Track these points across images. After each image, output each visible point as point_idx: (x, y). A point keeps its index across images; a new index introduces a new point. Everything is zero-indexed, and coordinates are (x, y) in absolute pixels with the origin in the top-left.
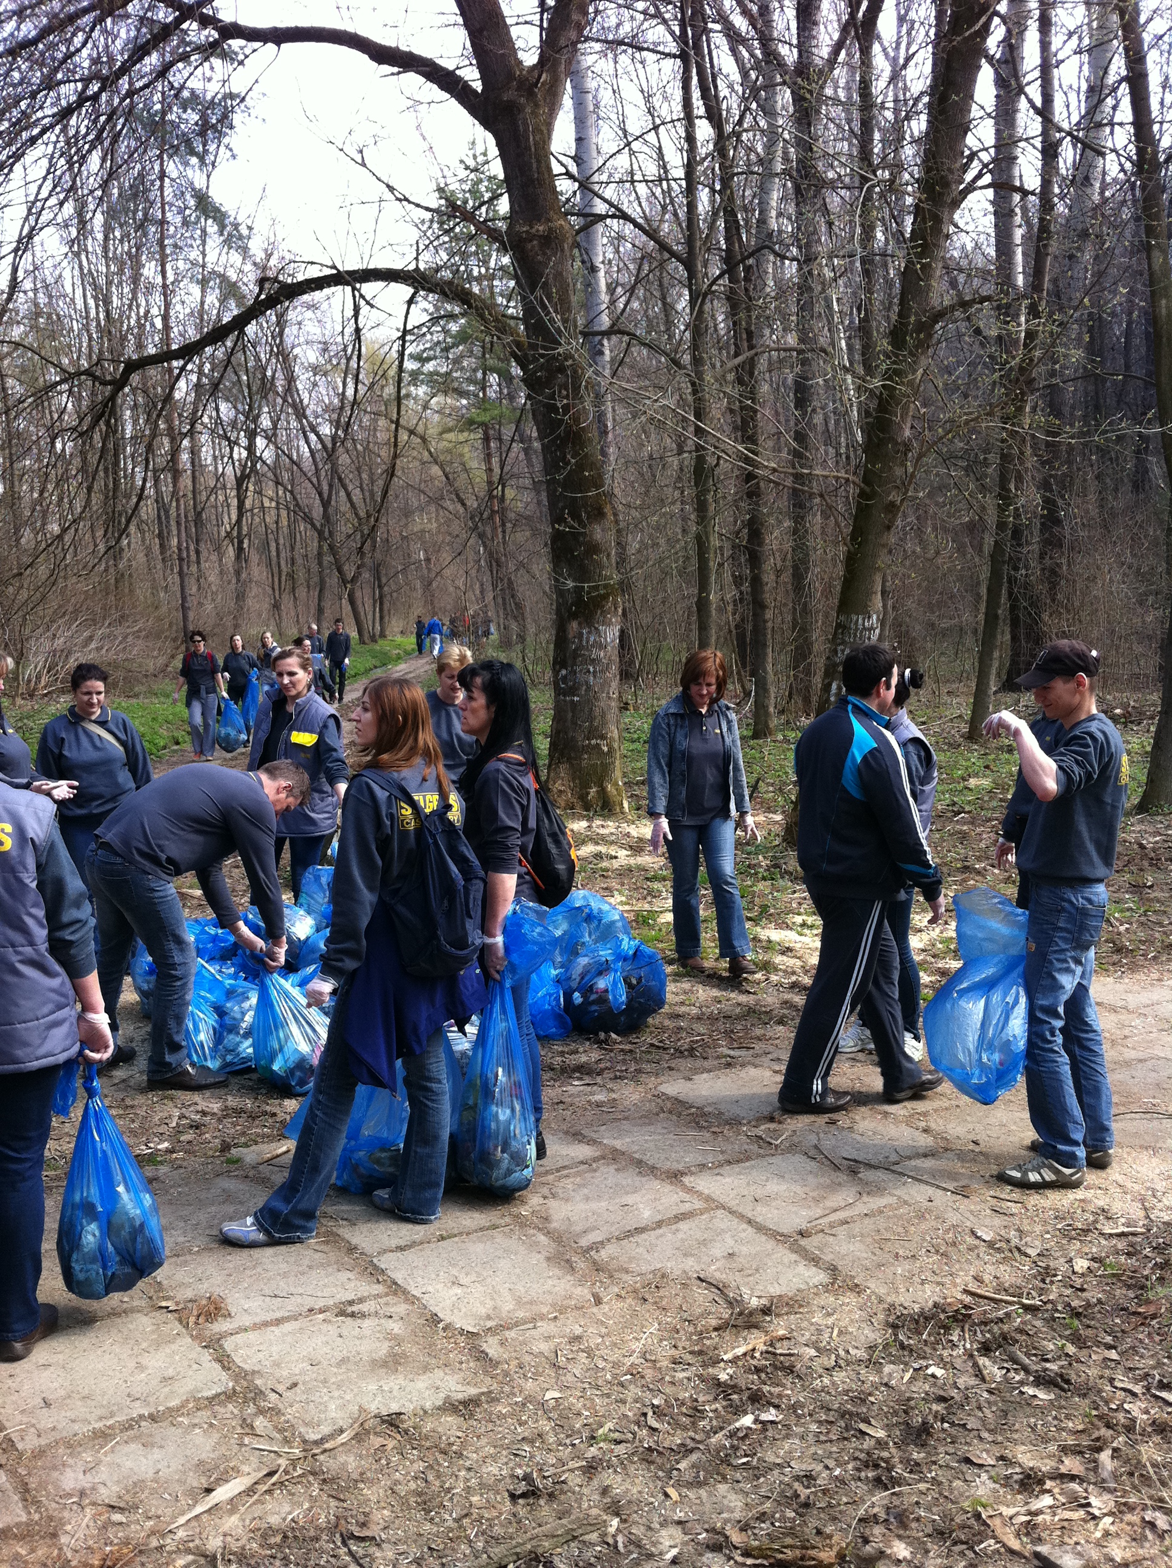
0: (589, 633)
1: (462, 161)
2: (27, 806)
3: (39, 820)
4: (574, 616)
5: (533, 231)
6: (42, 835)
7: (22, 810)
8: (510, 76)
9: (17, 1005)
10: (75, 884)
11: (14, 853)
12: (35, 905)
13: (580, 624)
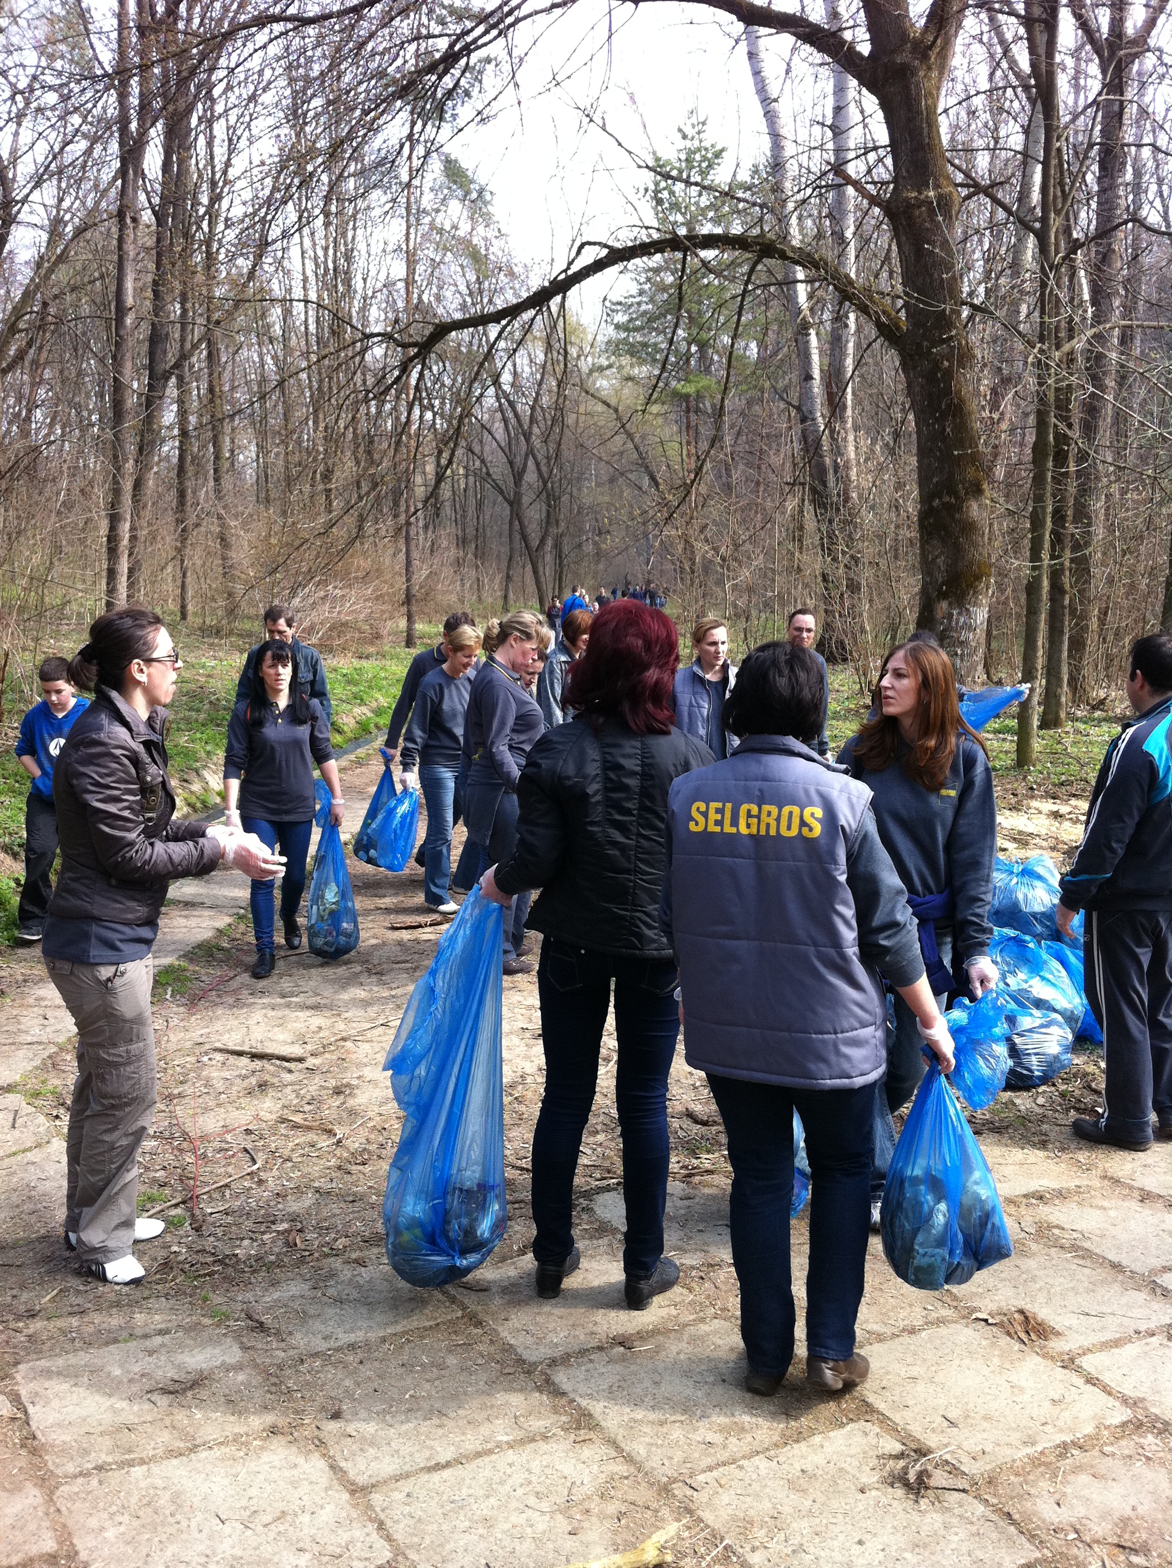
0: (960, 614)
1: (680, 130)
2: (841, 791)
3: (852, 807)
4: (944, 596)
5: (922, 197)
6: (854, 826)
7: (835, 795)
8: (904, 37)
9: (813, 1011)
10: (891, 879)
11: (823, 841)
12: (845, 903)
13: (950, 604)
